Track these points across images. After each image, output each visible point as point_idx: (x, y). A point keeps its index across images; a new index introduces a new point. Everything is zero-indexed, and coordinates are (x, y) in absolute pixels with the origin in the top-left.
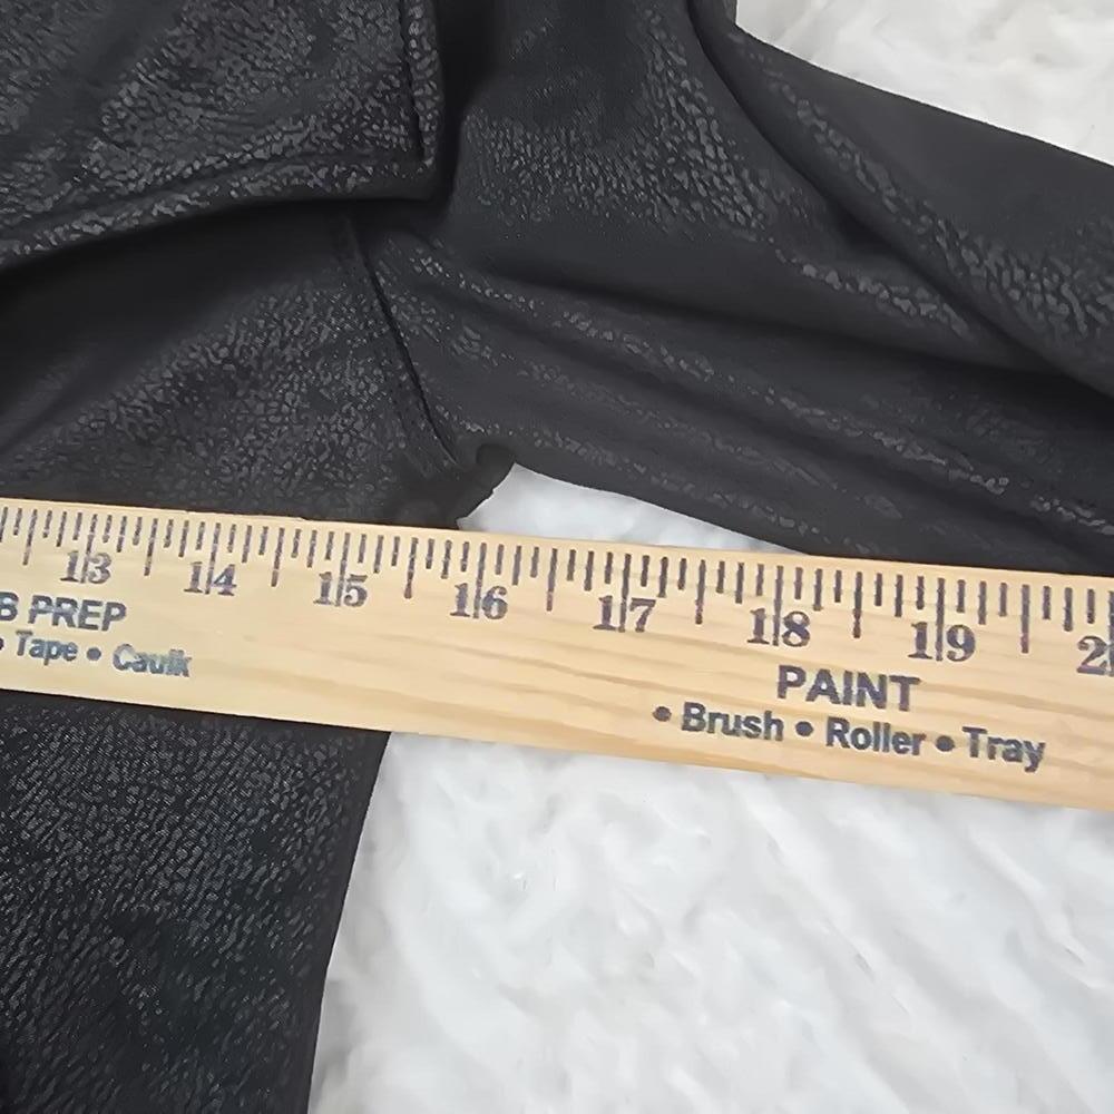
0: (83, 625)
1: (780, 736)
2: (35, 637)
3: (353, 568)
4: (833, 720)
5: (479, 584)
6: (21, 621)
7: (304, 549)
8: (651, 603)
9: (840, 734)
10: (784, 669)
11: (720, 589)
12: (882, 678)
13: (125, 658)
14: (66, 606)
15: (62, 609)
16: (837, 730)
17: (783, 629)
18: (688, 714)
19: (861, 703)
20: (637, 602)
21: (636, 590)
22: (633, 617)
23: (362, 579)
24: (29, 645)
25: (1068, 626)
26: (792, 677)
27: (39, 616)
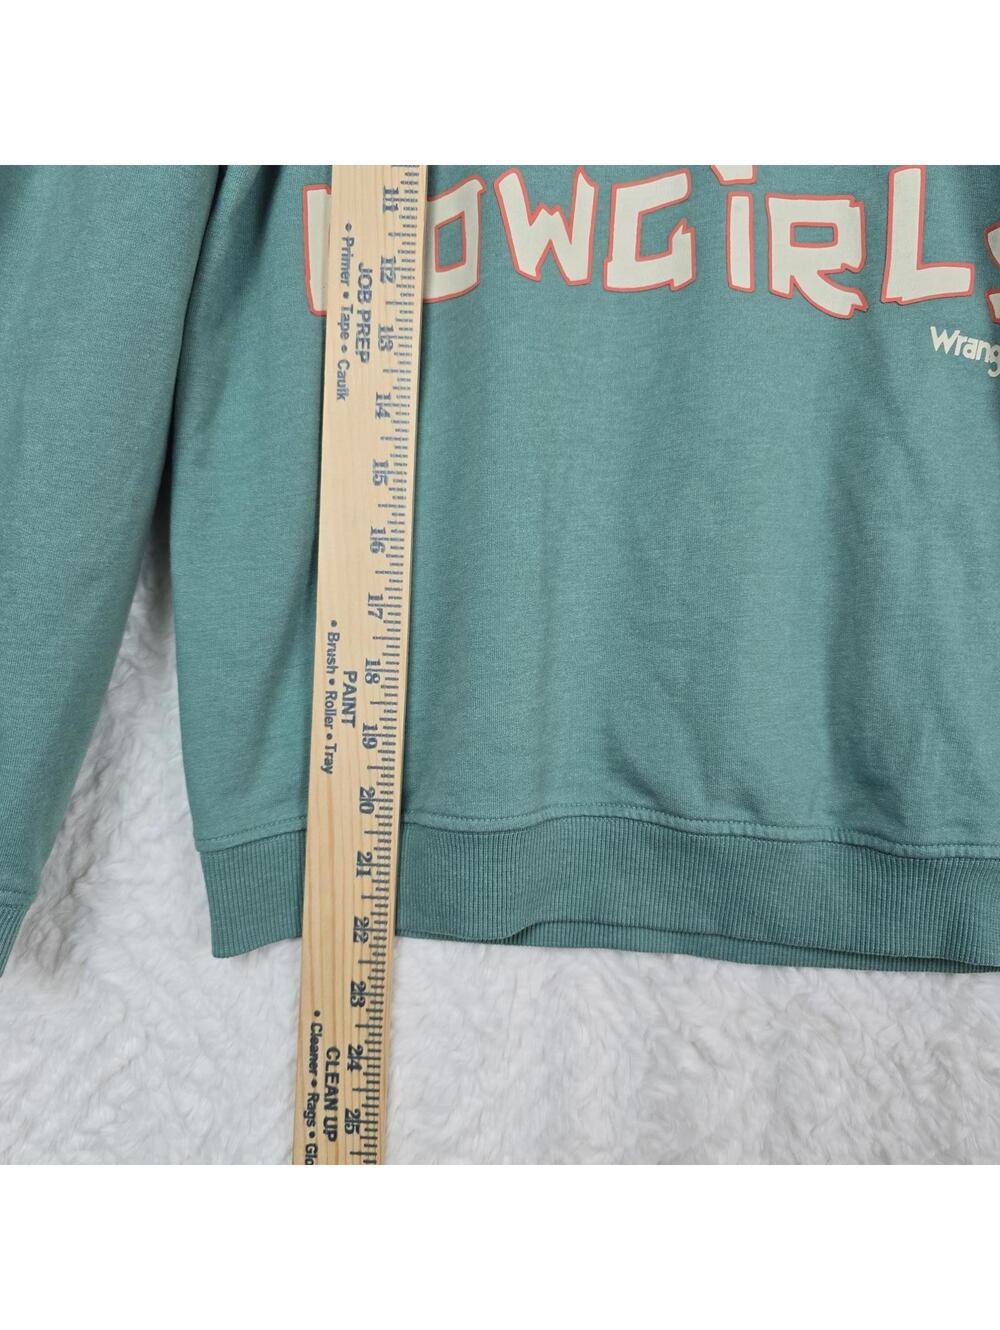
0: (357, 340)
1: (328, 672)
2: (351, 316)
3: (391, 477)
4: (336, 693)
5: (386, 539)
6: (358, 306)
7: (398, 452)
8: (380, 617)
9: (331, 696)
10: (355, 674)
11: (388, 646)
12: (353, 713)
13: (344, 365)
14: (366, 330)
15: (365, 327)
16: (332, 695)
17: (373, 673)
18: (334, 635)
19: (344, 704)
20: (381, 611)
21: (386, 610)
22: (374, 609)
23: (386, 482)
24: (347, 312)
25: (379, 784)
26: (353, 677)
27: (360, 316)
